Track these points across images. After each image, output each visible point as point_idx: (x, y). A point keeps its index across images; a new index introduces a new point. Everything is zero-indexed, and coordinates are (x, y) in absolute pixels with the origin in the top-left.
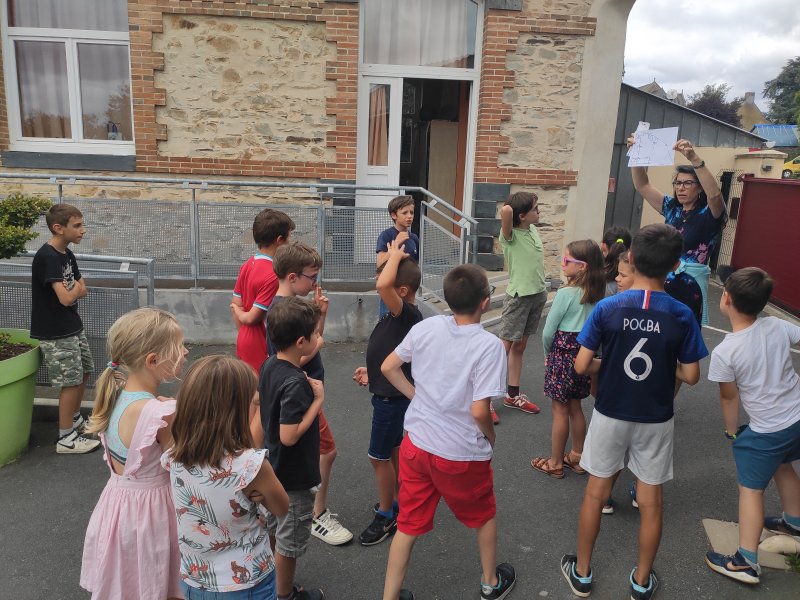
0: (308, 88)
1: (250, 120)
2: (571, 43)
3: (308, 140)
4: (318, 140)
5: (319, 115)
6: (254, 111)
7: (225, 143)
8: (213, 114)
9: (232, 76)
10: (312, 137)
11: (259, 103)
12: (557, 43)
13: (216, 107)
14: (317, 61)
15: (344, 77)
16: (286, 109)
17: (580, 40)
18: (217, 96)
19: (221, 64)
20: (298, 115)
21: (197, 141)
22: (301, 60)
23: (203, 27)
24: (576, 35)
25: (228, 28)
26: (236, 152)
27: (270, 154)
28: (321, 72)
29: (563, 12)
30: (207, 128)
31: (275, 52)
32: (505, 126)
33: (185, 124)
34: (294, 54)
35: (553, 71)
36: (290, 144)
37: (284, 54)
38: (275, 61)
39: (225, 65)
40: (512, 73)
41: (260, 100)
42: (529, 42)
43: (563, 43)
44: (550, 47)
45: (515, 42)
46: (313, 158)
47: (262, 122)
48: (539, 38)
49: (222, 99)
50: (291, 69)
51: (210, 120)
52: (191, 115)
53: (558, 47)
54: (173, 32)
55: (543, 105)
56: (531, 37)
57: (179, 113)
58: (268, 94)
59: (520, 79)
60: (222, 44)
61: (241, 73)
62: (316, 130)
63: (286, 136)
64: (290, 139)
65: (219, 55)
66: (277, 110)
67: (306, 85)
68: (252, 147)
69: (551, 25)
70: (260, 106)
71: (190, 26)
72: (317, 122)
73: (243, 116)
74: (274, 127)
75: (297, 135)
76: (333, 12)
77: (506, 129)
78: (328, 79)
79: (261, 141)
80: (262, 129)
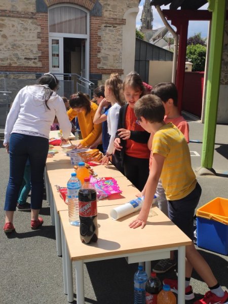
0: (31, 41)
1: (11, 52)
2: (118, 27)
3: (32, 59)
4: (35, 59)
5: (35, 50)
6: (12, 49)
7: (2, 60)
9: (4, 36)
12: (114, 27)
14: (34, 32)
15: (44, 37)
16: (24, 48)
17: (121, 26)
19: (0, 32)
20: (28, 50)
22: (28, 31)
24: (119, 24)
25: (3, 20)
26: (6, 63)
27: (18, 64)
28: (35, 35)
29: (115, 17)
31: (19, 29)
32: (99, 54)
34: (26, 29)
35: (113, 36)
36: (25, 60)
37: (22, 29)
38: (19, 32)
39: (2, 33)
40: (100, 37)
41: (15, 45)
42: (105, 26)
43: (116, 27)
44: (111, 28)
45: (100, 26)
46: (34, 65)
47: (15, 52)
48: (108, 25)
49: (1, 45)
50: (25, 34)
53: (115, 28)
55: (110, 47)
56: (105, 25)
58: (18, 43)
59: (103, 38)
60: (1, 26)
61: (8, 36)
62: (34, 55)
63: (23, 57)
64: (25, 58)
66: (20, 49)
68: (12, 61)
69: (112, 21)
72: (35, 53)
73: (8, 50)
74: (19, 54)
75: (27, 57)
76: (39, 15)
77: (99, 55)
78: (38, 38)
79: (15, 59)
80: (15, 55)
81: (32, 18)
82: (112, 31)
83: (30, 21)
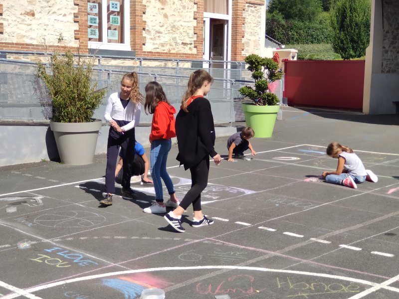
0: (188, 22)
1: (171, 35)
2: (258, 7)
3: (188, 44)
4: (191, 44)
5: (191, 32)
6: (172, 31)
7: (162, 45)
8: (159, 32)
9: (166, 16)
10: (189, 42)
11: (174, 28)
13: (161, 29)
14: (190, 11)
15: (199, 18)
16: (181, 30)
17: (260, 6)
18: (161, 24)
19: (162, 11)
20: (185, 33)
21: (154, 44)
22: (186, 10)
24: (260, 4)
26: (166, 49)
27: (176, 50)
28: (192, 15)
30: (157, 38)
31: (179, 7)
32: (243, 38)
33: (151, 37)
34: (184, 7)
35: (254, 18)
36: (182, 46)
37: (181, 7)
38: (179, 10)
39: (164, 11)
40: (244, 18)
42: (248, 6)
43: (256, 7)
44: (253, 8)
45: (245, 6)
46: (189, 52)
47: (174, 36)
48: (250, 5)
49: (163, 26)
50: (183, 14)
51: (158, 35)
52: (153, 32)
53: (256, 9)
55: (252, 31)
57: (149, 32)
58: (178, 24)
59: (246, 20)
60: (163, 2)
61: (169, 15)
62: (190, 39)
63: (180, 42)
64: (183, 43)
65: (162, 7)
66: (179, 31)
67: (187, 20)
68: (171, 47)
70: (174, 29)
72: (191, 36)
73: (169, 33)
74: (178, 38)
75: (184, 42)
77: (244, 40)
78: (195, 19)
79: (174, 44)
80: (174, 39)
82: (252, 12)
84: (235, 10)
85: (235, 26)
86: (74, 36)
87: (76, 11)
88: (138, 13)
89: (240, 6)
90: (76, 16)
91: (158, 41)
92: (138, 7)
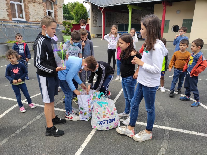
5: (43, 15)
7: (35, 19)
8: (34, 15)
9: (35, 10)
13: (34, 14)
16: (40, 15)
23: (32, 4)
25: (34, 4)
26: (36, 20)
28: (43, 10)
34: (40, 8)
41: (38, 14)
42: (58, 8)
43: (60, 8)
47: (38, 16)
49: (35, 13)
52: (32, 15)
54: (29, 4)
55: (60, 15)
57: (31, 15)
58: (39, 13)
59: (58, 12)
60: (34, 6)
61: (36, 10)
63: (40, 18)
69: (59, 6)
71: (31, 3)
76: (43, 3)
77: (58, 18)
78: (44, 11)
79: (38, 19)
80: (38, 17)
81: (42, 4)
82: (59, 10)
83: (41, 5)
84: (55, 9)
85: (55, 14)
86: (7, 16)
87: (7, 8)
88: (27, 9)
89: (56, 8)
90: (7, 10)
91: (33, 18)
92: (27, 7)
